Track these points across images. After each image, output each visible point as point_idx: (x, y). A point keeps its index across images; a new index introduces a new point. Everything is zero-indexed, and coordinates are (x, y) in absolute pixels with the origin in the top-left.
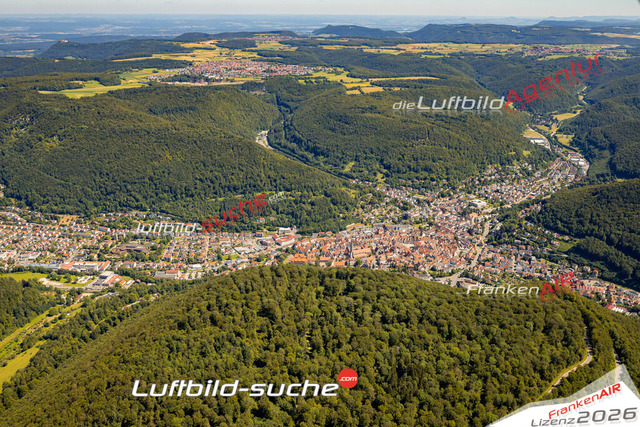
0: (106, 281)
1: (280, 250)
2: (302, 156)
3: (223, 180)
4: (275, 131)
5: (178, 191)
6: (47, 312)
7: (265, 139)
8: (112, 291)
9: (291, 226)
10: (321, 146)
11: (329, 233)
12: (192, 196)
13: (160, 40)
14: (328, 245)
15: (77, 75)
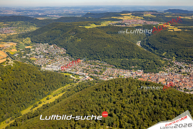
0: (86, 78)
1: (137, 76)
2: (150, 49)
3: (123, 54)
4: (143, 41)
5: (110, 56)
6: (70, 84)
7: (140, 43)
8: (87, 81)
9: (141, 70)
10: (156, 47)
11: (153, 73)
12: (114, 58)
13: (115, 13)
14: (152, 77)
15: (90, 22)
